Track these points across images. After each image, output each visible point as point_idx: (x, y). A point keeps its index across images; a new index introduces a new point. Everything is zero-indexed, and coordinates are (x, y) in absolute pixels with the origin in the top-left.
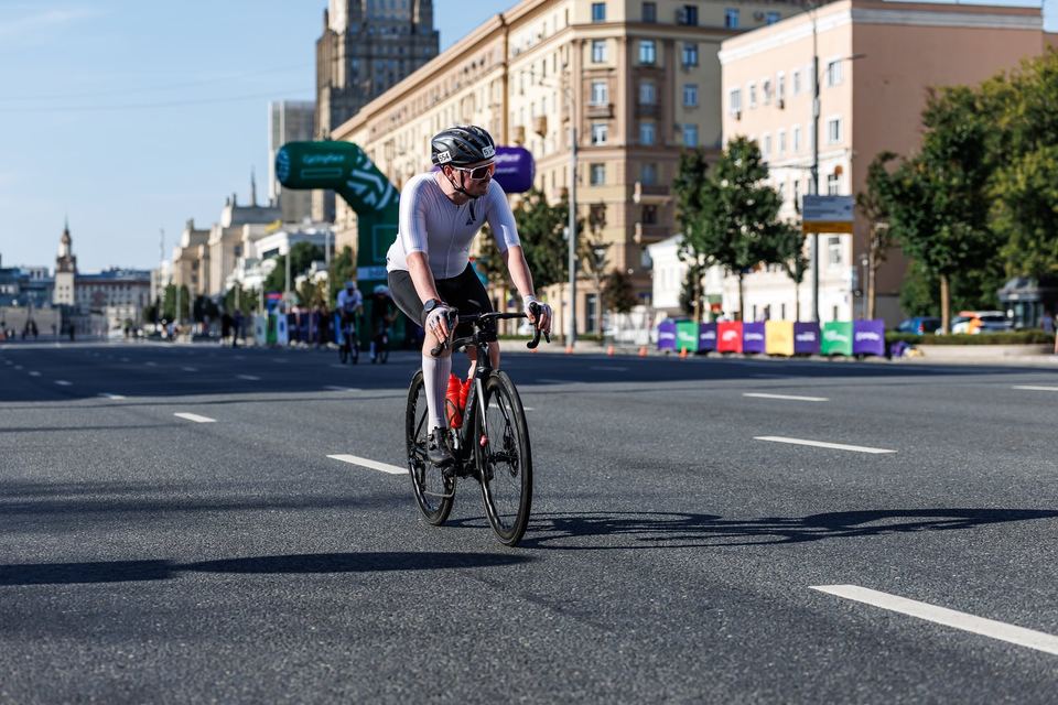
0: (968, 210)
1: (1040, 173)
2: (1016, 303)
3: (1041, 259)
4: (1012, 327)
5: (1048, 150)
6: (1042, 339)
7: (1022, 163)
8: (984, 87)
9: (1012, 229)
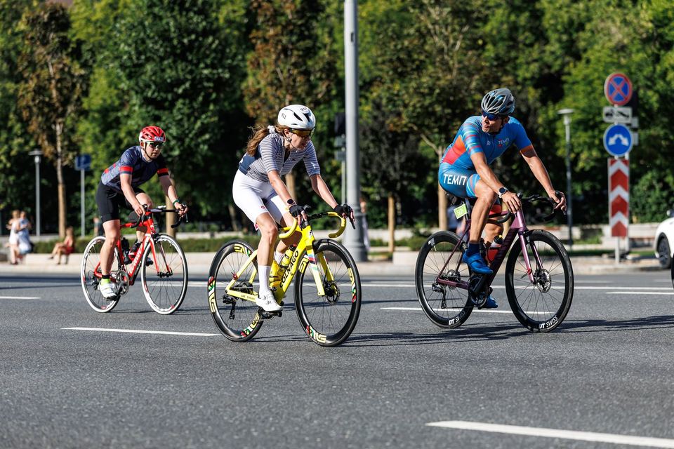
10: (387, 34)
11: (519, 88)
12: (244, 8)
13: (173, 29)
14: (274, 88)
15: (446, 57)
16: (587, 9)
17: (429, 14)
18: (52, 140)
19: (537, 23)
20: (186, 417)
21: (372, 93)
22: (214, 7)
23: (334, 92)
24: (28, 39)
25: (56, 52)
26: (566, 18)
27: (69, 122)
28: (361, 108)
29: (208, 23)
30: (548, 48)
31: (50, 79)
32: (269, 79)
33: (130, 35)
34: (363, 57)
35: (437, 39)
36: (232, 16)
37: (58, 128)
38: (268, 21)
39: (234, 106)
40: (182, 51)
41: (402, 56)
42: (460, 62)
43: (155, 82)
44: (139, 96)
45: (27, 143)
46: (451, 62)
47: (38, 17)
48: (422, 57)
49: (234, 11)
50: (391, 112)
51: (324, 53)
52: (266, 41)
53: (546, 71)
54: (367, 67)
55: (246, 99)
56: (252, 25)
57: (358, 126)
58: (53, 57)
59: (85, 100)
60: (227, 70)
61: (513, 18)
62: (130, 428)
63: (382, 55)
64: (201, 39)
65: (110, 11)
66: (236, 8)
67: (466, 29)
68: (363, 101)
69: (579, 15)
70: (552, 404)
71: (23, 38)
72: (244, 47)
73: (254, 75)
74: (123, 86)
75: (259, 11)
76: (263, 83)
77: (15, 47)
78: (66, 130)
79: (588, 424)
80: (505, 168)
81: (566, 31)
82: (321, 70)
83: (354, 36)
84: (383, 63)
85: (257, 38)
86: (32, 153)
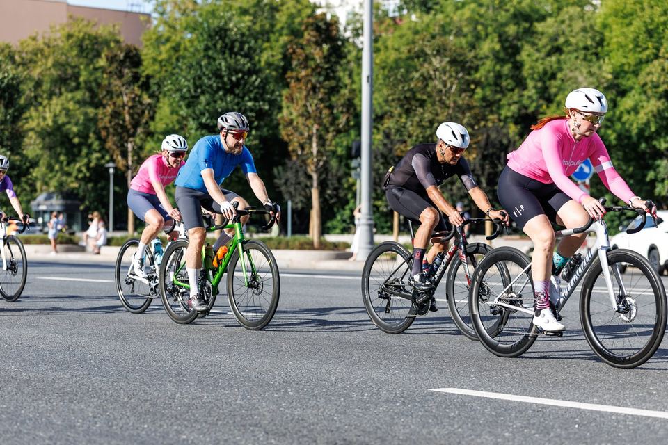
0: (8, 139)
1: (64, 112)
2: (45, 212)
3: (64, 178)
4: (41, 231)
5: (70, 95)
6: (64, 240)
7: (49, 104)
8: (22, 44)
9: (42, 155)
10: (396, 78)
11: (502, 124)
12: (281, 53)
13: (224, 69)
14: (304, 118)
15: (444, 98)
16: (559, 61)
17: (430, 63)
18: (125, 155)
19: (517, 72)
20: (235, 378)
21: (382, 125)
22: (258, 51)
23: (352, 123)
24: (107, 73)
25: (130, 85)
26: (541, 69)
27: (138, 141)
28: (373, 137)
29: (252, 64)
30: (526, 93)
31: (124, 106)
32: (300, 112)
33: (189, 73)
34: (376, 95)
35: (436, 82)
36: (271, 60)
37: (130, 146)
38: (301, 64)
39: (271, 132)
40: (231, 87)
41: (408, 95)
42: (455, 102)
43: (208, 111)
44: (196, 122)
45: (103, 157)
46: (447, 102)
47: (116, 55)
48: (425, 97)
49: (273, 56)
50: (399, 141)
51: (345, 92)
52: (298, 80)
53: (523, 111)
54: (379, 104)
55: (281, 127)
56: (287, 67)
57: (371, 151)
58: (127, 88)
59: (152, 124)
60: (266, 103)
61: (498, 67)
62: (190, 386)
63: (392, 94)
64: (246, 77)
65: (172, 53)
66: (274, 53)
67: (460, 75)
68: (375, 131)
69: (551, 67)
70: (529, 377)
71: (103, 72)
72: (281, 84)
73: (288, 107)
74: (183, 112)
75: (294, 56)
76: (295, 114)
77: (96, 80)
78: (136, 148)
79: (559, 393)
80: (489, 188)
81: (541, 79)
82: (343, 105)
83: (370, 79)
84: (393, 100)
85: (292, 78)
86: (107, 165)
